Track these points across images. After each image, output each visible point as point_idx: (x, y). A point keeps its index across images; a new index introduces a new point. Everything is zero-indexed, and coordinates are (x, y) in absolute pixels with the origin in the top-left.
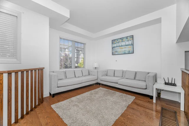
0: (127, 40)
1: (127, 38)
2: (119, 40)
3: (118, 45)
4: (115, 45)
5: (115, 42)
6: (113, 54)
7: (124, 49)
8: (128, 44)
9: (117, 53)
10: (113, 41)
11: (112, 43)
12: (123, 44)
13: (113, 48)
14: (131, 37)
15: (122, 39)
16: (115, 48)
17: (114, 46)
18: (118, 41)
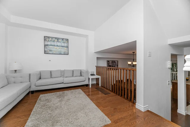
0: (63, 41)
1: (63, 40)
2: (54, 39)
3: (52, 43)
4: (49, 43)
5: (49, 40)
6: (45, 52)
7: (59, 50)
8: (64, 45)
9: (51, 53)
10: (46, 38)
11: (45, 40)
12: (59, 44)
13: (45, 46)
14: (66, 40)
15: (58, 39)
16: (49, 46)
17: (47, 43)
18: (52, 40)
